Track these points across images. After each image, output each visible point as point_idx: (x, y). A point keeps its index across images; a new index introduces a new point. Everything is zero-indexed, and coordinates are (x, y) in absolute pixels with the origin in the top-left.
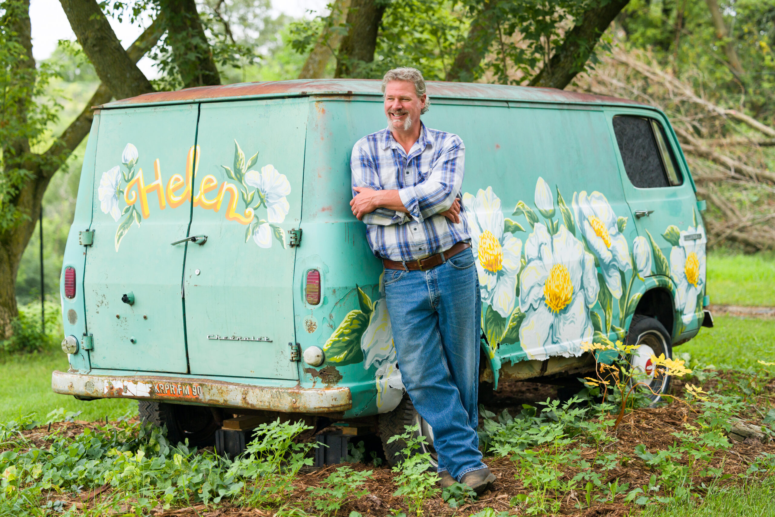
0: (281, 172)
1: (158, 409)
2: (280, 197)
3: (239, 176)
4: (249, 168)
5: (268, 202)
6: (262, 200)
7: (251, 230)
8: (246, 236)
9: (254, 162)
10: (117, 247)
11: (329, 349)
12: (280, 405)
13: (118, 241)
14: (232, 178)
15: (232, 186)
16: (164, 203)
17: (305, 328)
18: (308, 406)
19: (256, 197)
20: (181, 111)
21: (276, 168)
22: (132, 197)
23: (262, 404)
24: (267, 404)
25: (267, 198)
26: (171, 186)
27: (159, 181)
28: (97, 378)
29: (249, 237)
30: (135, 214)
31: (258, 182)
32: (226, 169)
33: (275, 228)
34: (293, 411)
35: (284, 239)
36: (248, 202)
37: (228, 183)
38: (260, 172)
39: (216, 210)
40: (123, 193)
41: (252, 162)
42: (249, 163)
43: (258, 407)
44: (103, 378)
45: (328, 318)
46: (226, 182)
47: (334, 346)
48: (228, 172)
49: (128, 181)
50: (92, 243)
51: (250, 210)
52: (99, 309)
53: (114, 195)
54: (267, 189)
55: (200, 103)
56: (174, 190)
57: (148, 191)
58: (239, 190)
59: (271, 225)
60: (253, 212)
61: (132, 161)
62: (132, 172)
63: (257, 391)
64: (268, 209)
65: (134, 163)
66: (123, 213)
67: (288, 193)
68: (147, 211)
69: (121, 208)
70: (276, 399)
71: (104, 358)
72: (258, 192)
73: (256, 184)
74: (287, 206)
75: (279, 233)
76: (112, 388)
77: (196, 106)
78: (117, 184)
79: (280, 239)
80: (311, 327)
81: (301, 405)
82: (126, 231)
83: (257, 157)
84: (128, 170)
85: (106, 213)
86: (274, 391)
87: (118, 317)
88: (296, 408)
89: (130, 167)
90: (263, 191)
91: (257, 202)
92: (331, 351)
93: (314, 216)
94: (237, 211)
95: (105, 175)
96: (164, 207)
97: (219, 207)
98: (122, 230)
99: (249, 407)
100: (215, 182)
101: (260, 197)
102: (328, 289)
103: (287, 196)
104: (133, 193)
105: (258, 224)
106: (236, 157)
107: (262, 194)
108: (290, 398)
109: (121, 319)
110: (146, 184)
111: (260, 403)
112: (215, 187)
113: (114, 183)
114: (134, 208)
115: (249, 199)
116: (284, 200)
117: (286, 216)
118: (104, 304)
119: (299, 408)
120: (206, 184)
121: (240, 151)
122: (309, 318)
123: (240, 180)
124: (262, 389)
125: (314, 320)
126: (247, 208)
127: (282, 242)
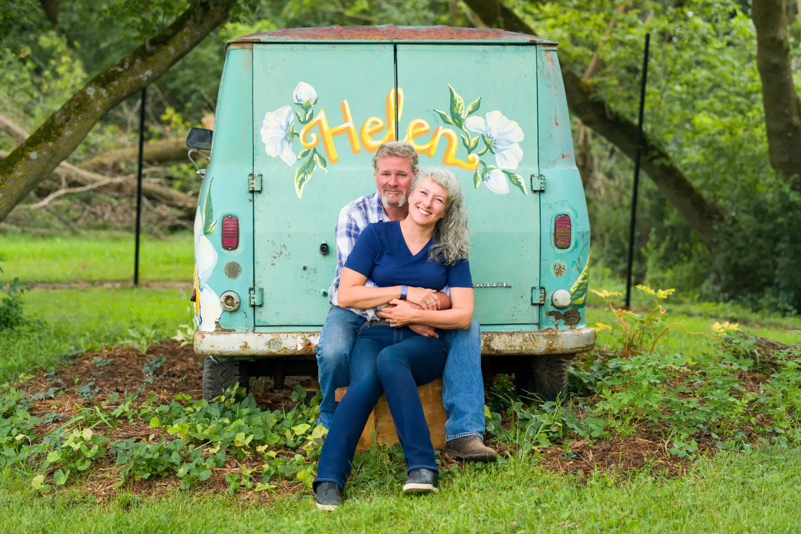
0: (510, 119)
1: (238, 373)
2: (511, 143)
3: (458, 121)
4: (470, 113)
5: (496, 148)
6: (488, 147)
7: (479, 176)
8: (475, 182)
9: (476, 108)
10: (300, 193)
11: (576, 291)
12: (534, 348)
13: (300, 186)
14: (449, 123)
15: (451, 131)
16: (358, 146)
17: (552, 271)
18: (565, 348)
19: (481, 142)
20: (370, 50)
21: (504, 114)
22: (311, 140)
23: (512, 348)
24: (518, 348)
25: (495, 144)
26: (367, 129)
27: (350, 124)
28: (285, 335)
29: (478, 183)
30: (316, 158)
31: (483, 127)
32: (440, 113)
33: (510, 175)
34: (549, 353)
35: (523, 184)
36: (470, 148)
37: (444, 128)
38: (485, 118)
39: (430, 156)
40: (298, 135)
41: (474, 107)
42: (470, 108)
43: (505, 352)
44: (294, 335)
45: (577, 261)
46: (441, 128)
47: (580, 288)
48: (443, 117)
49: (305, 122)
50: (262, 188)
51: (473, 156)
52: (275, 261)
53: (285, 138)
54: (494, 135)
55: (395, 44)
56: (371, 134)
57: (334, 134)
58: (459, 135)
59: (504, 171)
60: (478, 159)
61: (308, 102)
62: (310, 112)
63: (505, 337)
64: (497, 156)
65: (312, 103)
66: (299, 157)
67: (522, 138)
68: (334, 155)
69: (295, 152)
70: (530, 343)
71: (277, 314)
72: (483, 137)
73: (480, 130)
74: (520, 153)
75: (516, 179)
76: (310, 344)
77: (391, 47)
78: (288, 125)
79: (519, 184)
80: (559, 271)
81: (558, 346)
82: (309, 177)
83: (479, 103)
84: (304, 111)
85: (274, 156)
86: (527, 335)
87: (305, 268)
88: (553, 350)
89: (306, 108)
90: (489, 137)
91: (482, 148)
92: (577, 293)
93: (555, 162)
94: (457, 157)
95: (270, 116)
96: (358, 152)
97: (433, 152)
98: (302, 175)
99: (494, 353)
100: (427, 127)
101: (485, 143)
102: (579, 233)
103: (519, 143)
104: (314, 136)
105: (486, 170)
106: (453, 102)
107: (488, 140)
108: (545, 341)
109: (308, 270)
110: (331, 126)
111: (509, 348)
112: (427, 132)
113: (284, 125)
114: (315, 151)
115: (472, 145)
116: (516, 147)
117: (519, 162)
118: (283, 255)
119: (555, 349)
120: (415, 128)
121: (456, 95)
122: (558, 261)
123: (460, 126)
124: (512, 334)
125: (563, 263)
126: (469, 153)
127: (522, 188)
